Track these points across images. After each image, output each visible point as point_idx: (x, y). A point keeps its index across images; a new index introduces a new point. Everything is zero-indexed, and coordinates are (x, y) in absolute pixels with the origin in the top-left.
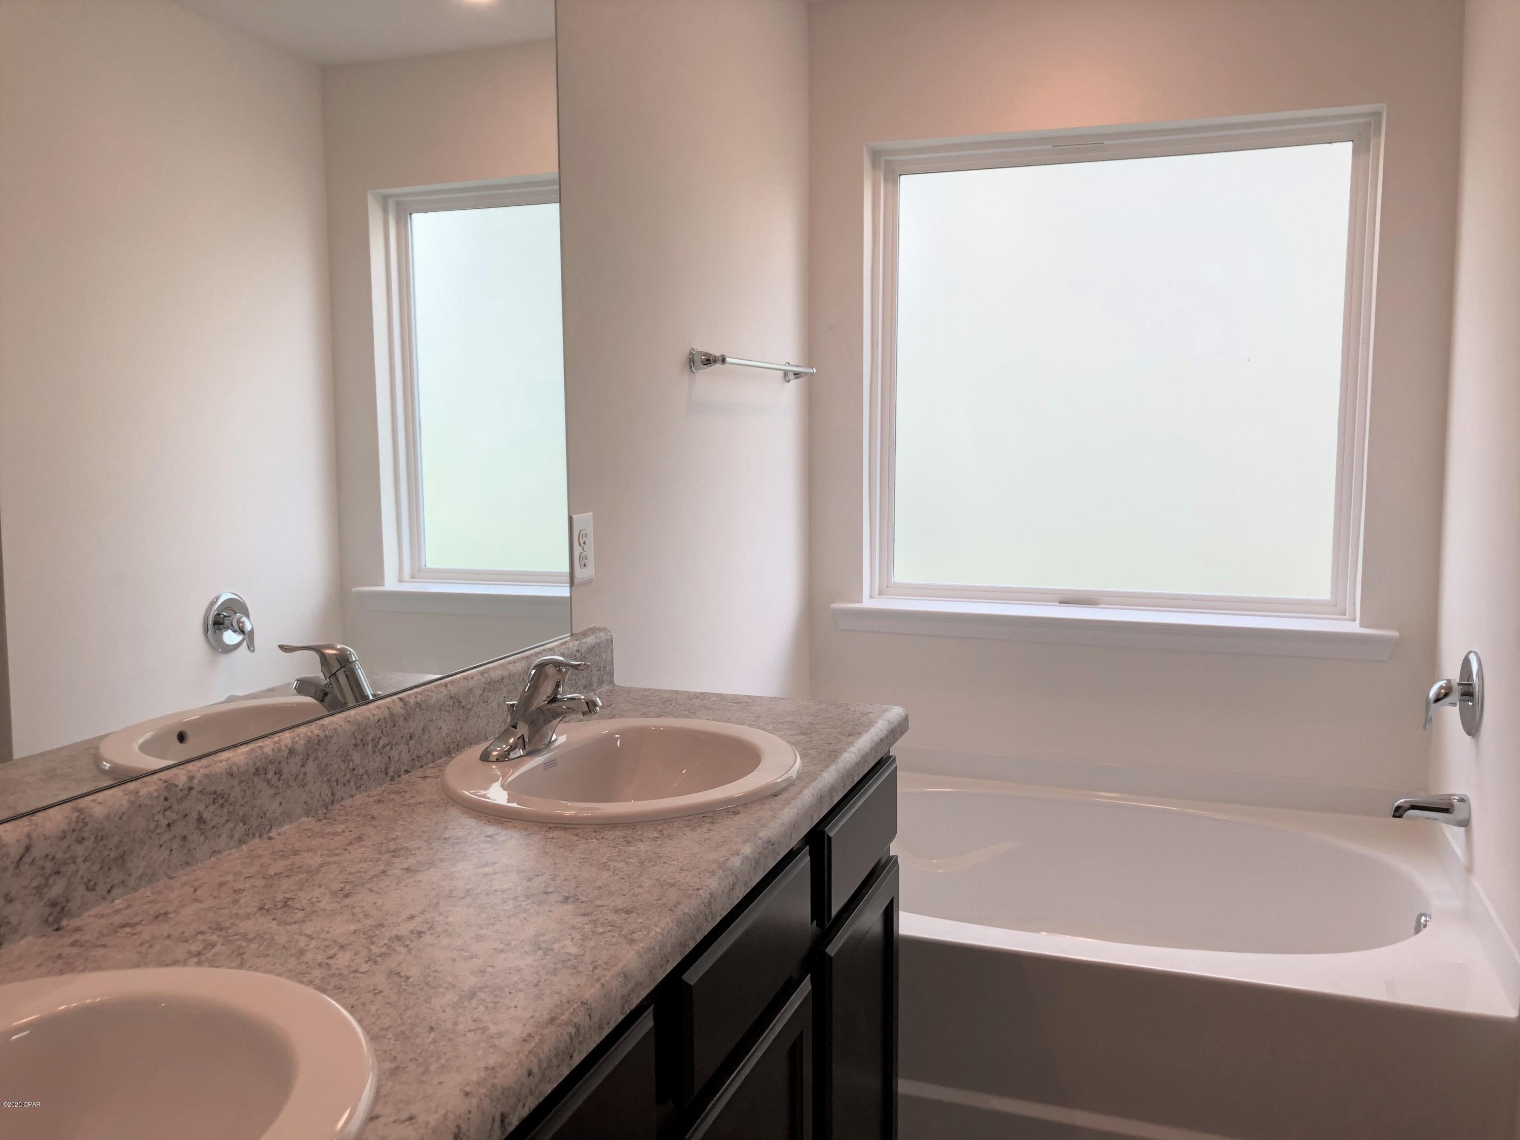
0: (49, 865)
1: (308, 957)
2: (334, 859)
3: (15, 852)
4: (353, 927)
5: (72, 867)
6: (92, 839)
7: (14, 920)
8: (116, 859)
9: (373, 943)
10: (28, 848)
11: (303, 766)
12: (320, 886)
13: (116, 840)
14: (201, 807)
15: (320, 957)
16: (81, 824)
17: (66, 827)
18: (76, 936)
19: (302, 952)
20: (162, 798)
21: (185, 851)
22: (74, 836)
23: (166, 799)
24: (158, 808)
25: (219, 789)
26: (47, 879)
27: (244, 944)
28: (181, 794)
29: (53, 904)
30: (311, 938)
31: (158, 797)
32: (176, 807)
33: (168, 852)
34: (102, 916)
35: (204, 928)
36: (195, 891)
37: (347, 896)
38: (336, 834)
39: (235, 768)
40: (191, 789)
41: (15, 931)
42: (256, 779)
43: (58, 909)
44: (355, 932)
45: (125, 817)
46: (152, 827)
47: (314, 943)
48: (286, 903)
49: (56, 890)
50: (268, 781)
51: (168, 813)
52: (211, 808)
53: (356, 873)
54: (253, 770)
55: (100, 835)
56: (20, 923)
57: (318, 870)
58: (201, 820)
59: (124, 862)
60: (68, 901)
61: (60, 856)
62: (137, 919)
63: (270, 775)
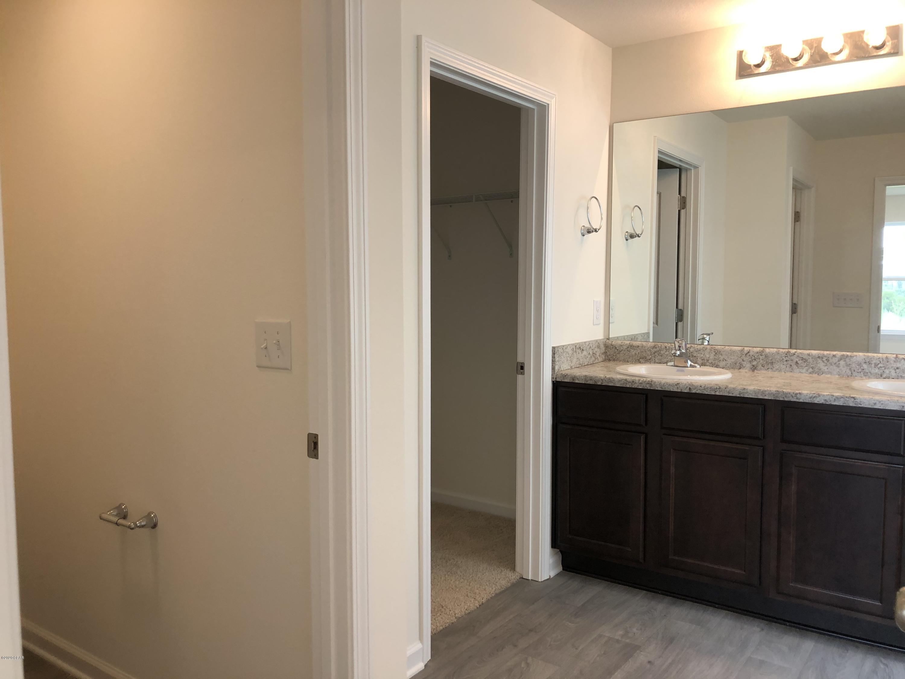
0: (753, 358)
3: (746, 352)
5: (758, 360)
6: (764, 356)
7: (744, 365)
8: (770, 363)
10: (749, 352)
13: (771, 358)
14: (797, 360)
16: (762, 352)
17: (758, 351)
20: (785, 354)
21: (791, 368)
22: (760, 354)
24: (784, 356)
25: (804, 357)
26: (752, 360)
28: (791, 355)
32: (789, 357)
33: (785, 367)
39: (811, 354)
40: (794, 354)
41: (744, 368)
42: (818, 359)
43: (754, 367)
45: (774, 354)
46: (781, 359)
49: (755, 363)
50: (823, 361)
51: (786, 358)
52: (801, 361)
54: (817, 356)
55: (766, 356)
56: (745, 366)
58: (797, 362)
59: (772, 364)
60: (757, 367)
61: (756, 356)
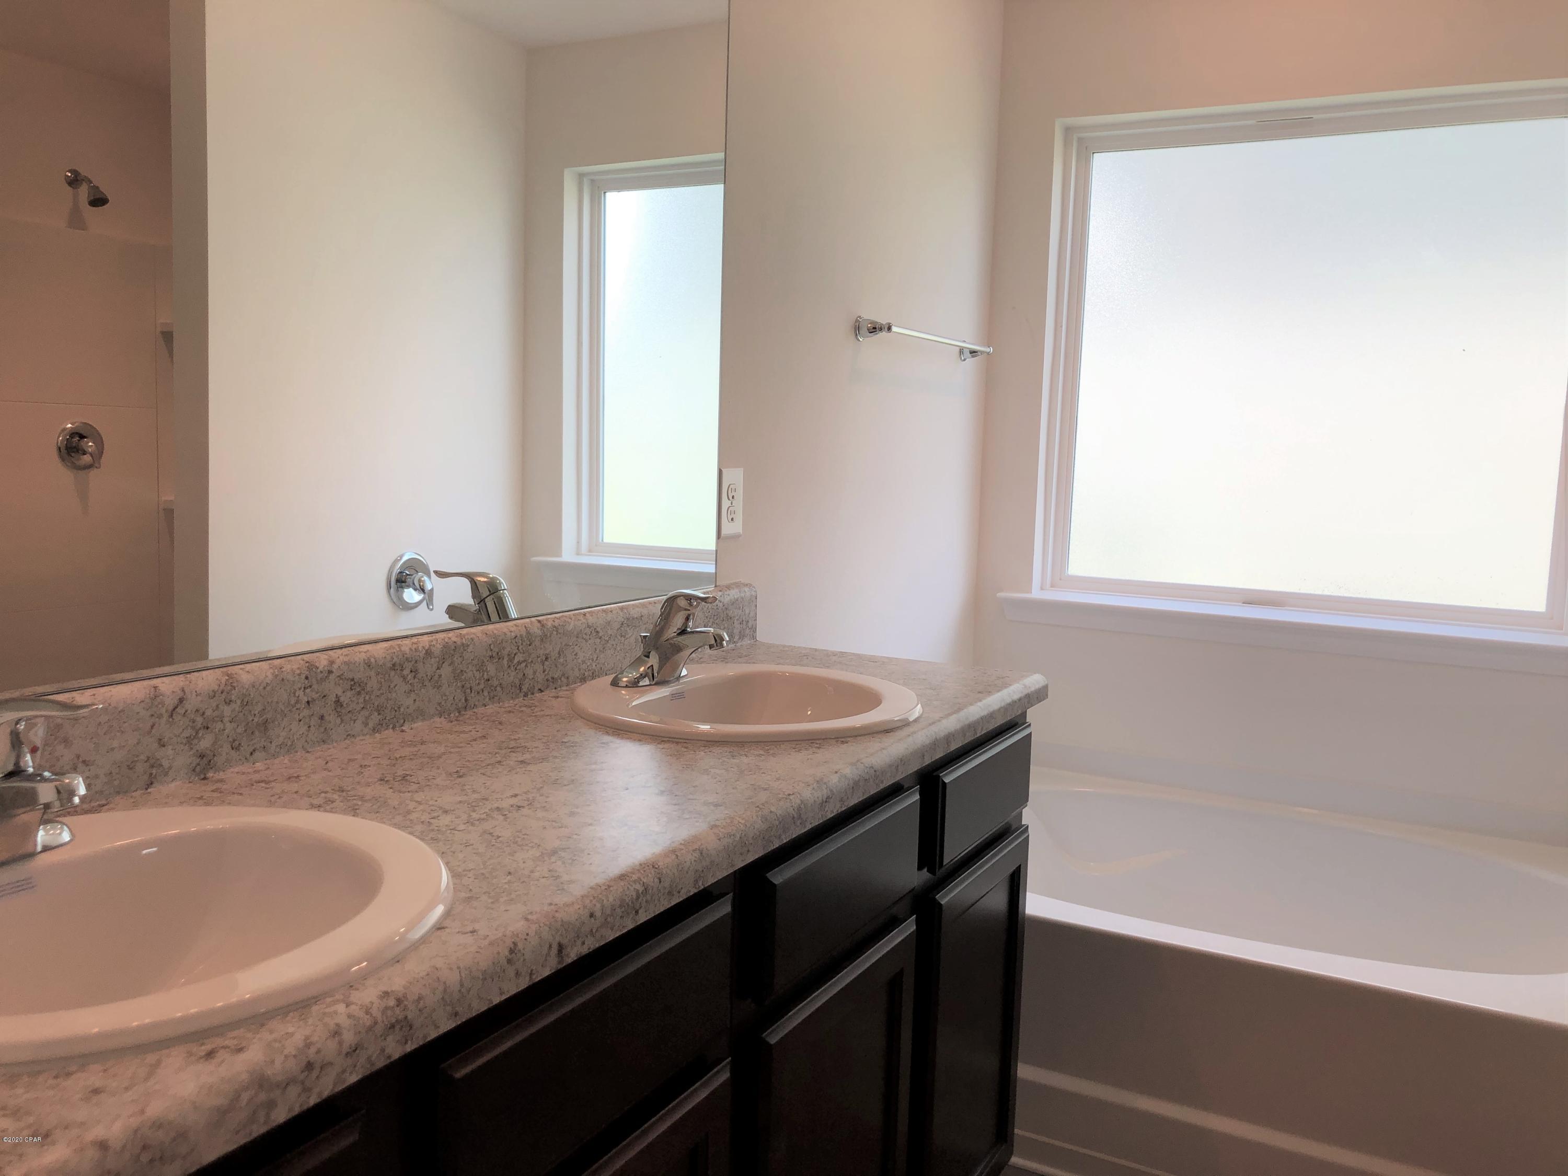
0: (199, 720)
1: (413, 816)
2: (457, 750)
3: (170, 702)
4: (459, 799)
5: (219, 726)
6: (239, 702)
7: (166, 763)
8: (258, 724)
9: (474, 811)
10: (181, 700)
11: (438, 668)
12: (438, 768)
13: (259, 708)
14: (339, 691)
15: (423, 818)
16: (229, 688)
17: (216, 688)
18: (219, 785)
19: (409, 812)
20: (303, 677)
21: (322, 729)
22: (223, 696)
23: (307, 678)
24: (299, 685)
25: (357, 677)
26: (197, 733)
27: (360, 803)
28: (320, 676)
29: (202, 756)
30: (420, 803)
31: (299, 675)
32: (315, 686)
33: (306, 727)
34: (244, 773)
35: (328, 789)
36: (327, 763)
37: (460, 777)
38: (464, 732)
39: (373, 660)
40: (330, 672)
41: (166, 774)
42: (393, 673)
43: (205, 760)
44: (460, 802)
45: (268, 688)
46: (293, 702)
47: (421, 807)
48: (404, 778)
49: (205, 743)
50: (404, 678)
51: (308, 691)
52: (349, 694)
53: (474, 761)
54: (389, 665)
55: (246, 700)
56: (170, 768)
57: (439, 757)
58: (338, 702)
59: (266, 729)
60: (214, 755)
61: (209, 713)
62: (271, 779)
63: (406, 672)
